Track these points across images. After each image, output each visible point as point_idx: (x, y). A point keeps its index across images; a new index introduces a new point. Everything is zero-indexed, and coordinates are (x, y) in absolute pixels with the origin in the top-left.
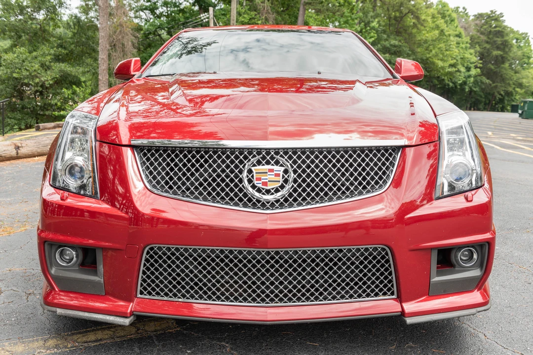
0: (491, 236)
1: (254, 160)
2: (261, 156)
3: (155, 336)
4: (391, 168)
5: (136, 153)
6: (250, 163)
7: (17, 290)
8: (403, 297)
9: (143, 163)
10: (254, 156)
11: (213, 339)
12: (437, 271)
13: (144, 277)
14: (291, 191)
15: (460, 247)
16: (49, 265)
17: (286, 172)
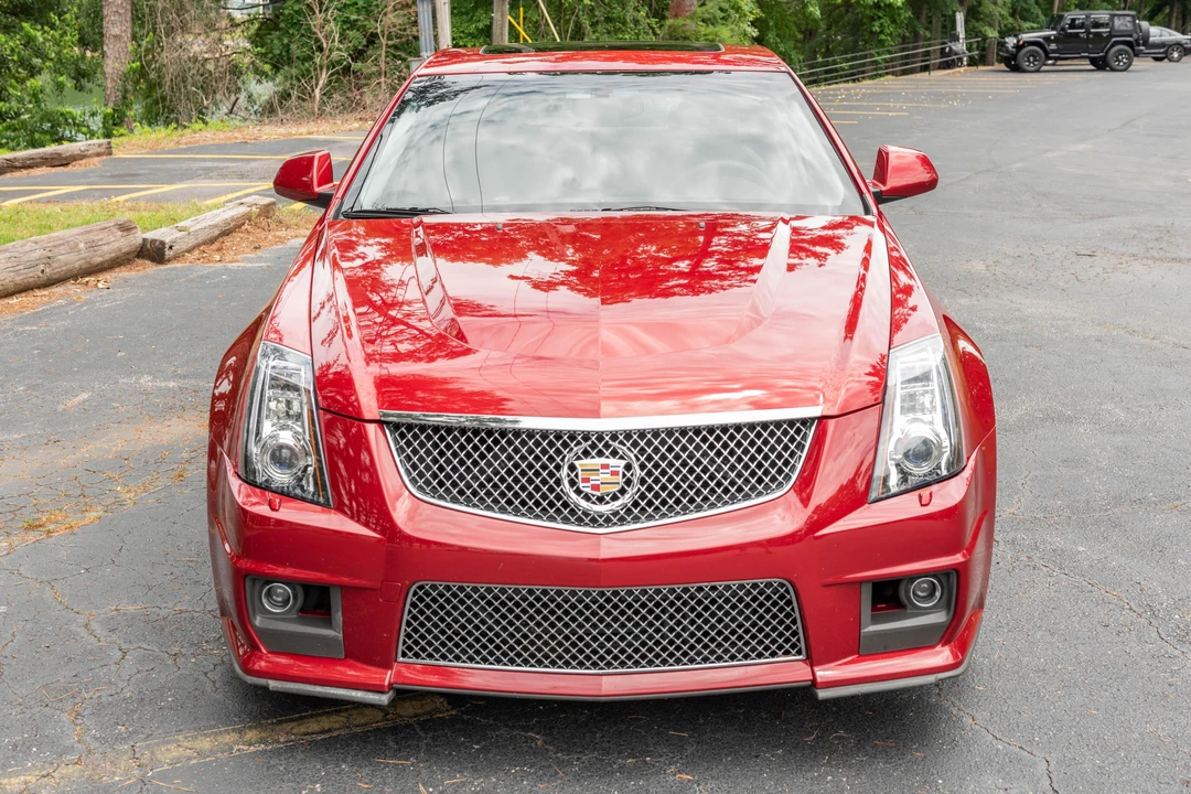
0: (962, 560)
1: (579, 450)
2: (590, 443)
3: (418, 724)
4: (799, 453)
5: (387, 431)
6: (572, 455)
7: (150, 648)
8: (814, 656)
9: (401, 450)
10: (579, 443)
11: (513, 728)
12: (872, 615)
13: (409, 630)
14: (636, 497)
15: (913, 576)
16: (251, 612)
17: (628, 467)
